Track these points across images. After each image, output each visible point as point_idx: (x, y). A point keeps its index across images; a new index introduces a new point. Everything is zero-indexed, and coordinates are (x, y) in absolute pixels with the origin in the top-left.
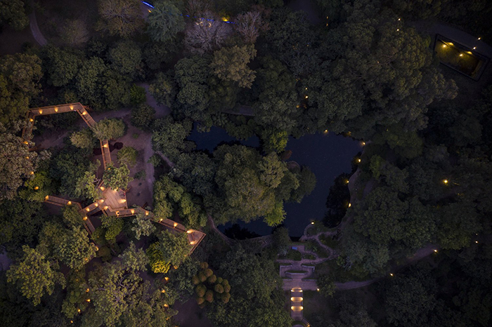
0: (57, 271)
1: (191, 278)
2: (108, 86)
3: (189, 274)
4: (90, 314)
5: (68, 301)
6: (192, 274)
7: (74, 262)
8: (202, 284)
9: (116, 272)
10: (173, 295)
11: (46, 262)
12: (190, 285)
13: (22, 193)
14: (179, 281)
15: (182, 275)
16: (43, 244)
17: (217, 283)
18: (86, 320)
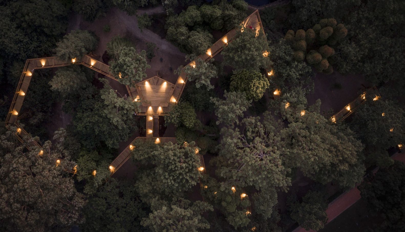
0: (191, 205)
1: (294, 60)
2: (28, 14)
3: (288, 58)
4: (258, 200)
5: (230, 214)
6: (290, 55)
7: (191, 178)
8: (307, 52)
9: (232, 139)
10: (298, 93)
11: (172, 209)
12: (300, 66)
13: (87, 189)
14: (289, 75)
15: (284, 68)
16: (153, 202)
17: (318, 33)
18: (262, 208)
